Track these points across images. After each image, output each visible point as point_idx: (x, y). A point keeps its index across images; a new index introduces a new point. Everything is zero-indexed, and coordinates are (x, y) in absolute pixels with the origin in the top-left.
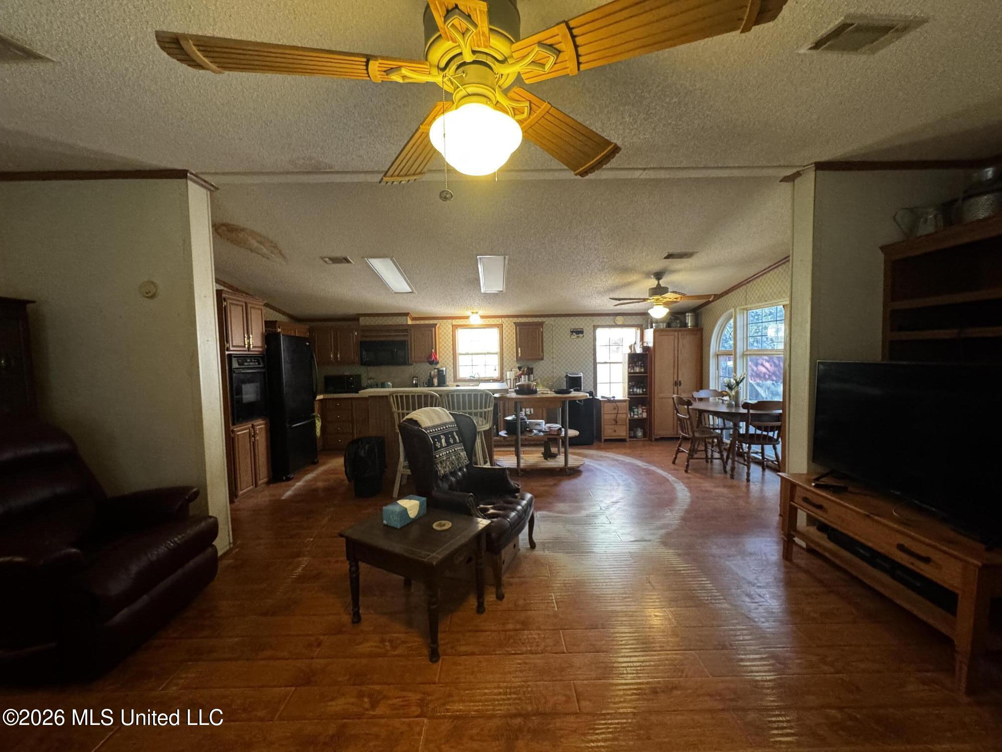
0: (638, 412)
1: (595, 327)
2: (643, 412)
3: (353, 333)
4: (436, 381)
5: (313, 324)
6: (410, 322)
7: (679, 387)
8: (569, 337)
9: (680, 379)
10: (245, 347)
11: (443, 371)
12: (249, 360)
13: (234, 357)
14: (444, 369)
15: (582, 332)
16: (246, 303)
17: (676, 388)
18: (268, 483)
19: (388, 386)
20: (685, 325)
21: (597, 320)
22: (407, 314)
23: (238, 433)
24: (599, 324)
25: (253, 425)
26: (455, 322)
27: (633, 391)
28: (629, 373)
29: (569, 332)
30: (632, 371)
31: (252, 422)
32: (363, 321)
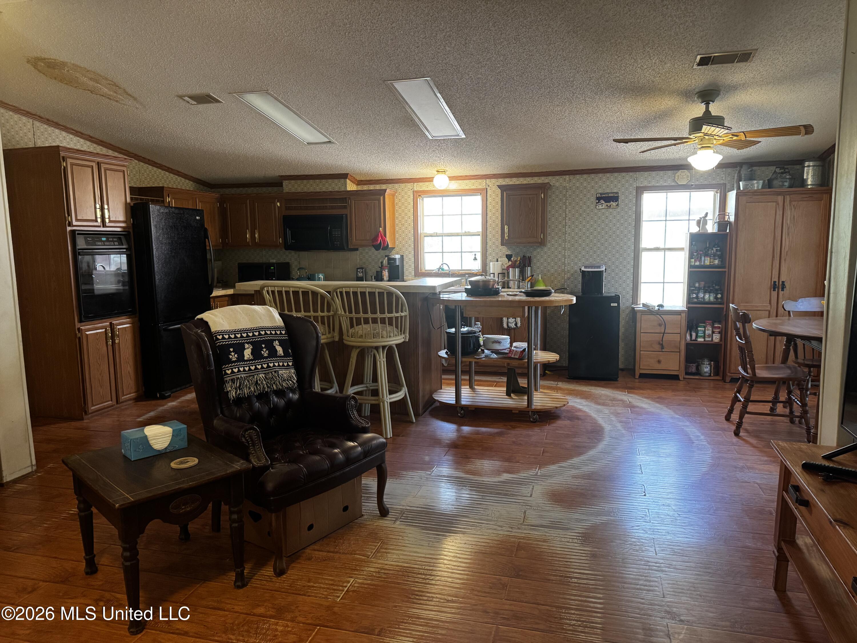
0: (704, 332)
1: (640, 191)
2: (713, 332)
3: (275, 205)
4: (386, 274)
5: (227, 191)
6: (351, 187)
7: (781, 293)
8: (592, 207)
9: (783, 279)
10: (96, 221)
11: (395, 259)
12: (104, 239)
13: (78, 234)
14: (397, 257)
15: (615, 199)
16: (99, 164)
17: (774, 294)
18: (137, 399)
19: (319, 279)
20: (803, 183)
21: (643, 179)
22: (344, 176)
23: (88, 333)
24: (645, 184)
25: (111, 323)
26: (418, 187)
27: (697, 297)
28: (690, 266)
29: (593, 199)
30: (697, 263)
31: (111, 320)
32: (288, 187)
